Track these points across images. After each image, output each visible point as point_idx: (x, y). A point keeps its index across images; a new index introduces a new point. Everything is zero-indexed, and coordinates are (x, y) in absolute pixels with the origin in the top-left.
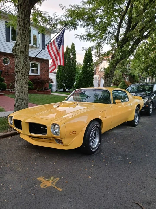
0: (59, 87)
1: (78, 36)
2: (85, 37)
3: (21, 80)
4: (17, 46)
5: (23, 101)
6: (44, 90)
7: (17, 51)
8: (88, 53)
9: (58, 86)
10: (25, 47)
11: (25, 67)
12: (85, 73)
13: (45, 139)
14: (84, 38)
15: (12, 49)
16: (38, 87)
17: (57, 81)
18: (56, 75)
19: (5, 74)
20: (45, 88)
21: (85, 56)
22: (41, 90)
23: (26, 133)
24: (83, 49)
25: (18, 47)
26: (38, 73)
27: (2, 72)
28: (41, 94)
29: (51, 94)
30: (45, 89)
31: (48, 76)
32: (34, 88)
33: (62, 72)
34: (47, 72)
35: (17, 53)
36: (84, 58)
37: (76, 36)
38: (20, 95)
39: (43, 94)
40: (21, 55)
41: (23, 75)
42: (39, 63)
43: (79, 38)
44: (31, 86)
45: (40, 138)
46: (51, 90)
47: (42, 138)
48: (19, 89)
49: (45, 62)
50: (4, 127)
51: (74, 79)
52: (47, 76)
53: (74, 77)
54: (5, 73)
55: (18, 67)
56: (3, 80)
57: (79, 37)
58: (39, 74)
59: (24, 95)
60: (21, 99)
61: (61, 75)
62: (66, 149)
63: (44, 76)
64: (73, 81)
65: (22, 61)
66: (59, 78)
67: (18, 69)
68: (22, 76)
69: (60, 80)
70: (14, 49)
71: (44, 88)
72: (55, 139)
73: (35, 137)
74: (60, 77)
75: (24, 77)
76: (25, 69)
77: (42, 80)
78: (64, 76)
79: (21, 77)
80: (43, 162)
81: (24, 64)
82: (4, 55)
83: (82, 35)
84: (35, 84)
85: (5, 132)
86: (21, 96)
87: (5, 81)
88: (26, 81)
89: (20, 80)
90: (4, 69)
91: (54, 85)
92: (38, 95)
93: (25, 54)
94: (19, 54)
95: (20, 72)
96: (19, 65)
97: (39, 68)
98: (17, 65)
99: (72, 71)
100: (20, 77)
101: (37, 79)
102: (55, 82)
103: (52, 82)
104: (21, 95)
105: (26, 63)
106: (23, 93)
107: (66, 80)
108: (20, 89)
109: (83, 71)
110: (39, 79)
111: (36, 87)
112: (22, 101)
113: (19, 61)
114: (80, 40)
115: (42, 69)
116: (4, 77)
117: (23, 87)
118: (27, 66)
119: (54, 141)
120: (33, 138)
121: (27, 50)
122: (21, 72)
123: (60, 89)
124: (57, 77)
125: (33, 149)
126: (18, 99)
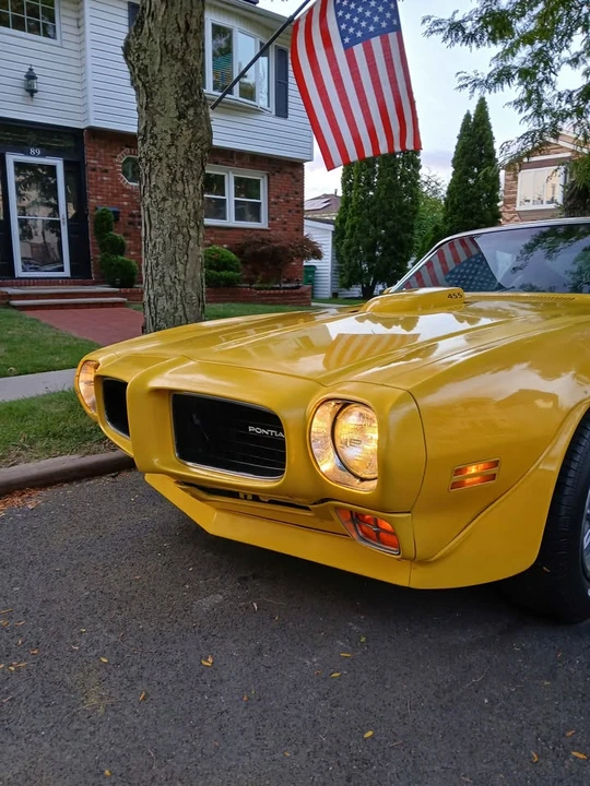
0: (345, 280)
1: (437, 23)
2: (469, 26)
3: (169, 203)
4: (143, 23)
5: (180, 307)
6: (285, 288)
7: (145, 50)
8: (476, 124)
9: (341, 276)
10: (182, 24)
11: (187, 133)
12: (462, 212)
13: (271, 502)
14: (467, 32)
15: (122, 44)
16: (260, 277)
17: (337, 256)
18: (331, 227)
19: (130, 223)
20: (289, 281)
21: (460, 137)
22: (273, 288)
23: (156, 461)
24: (461, 79)
25: (152, 25)
26: (258, 220)
27: (118, 212)
28: (272, 304)
29: (310, 305)
30: (288, 285)
31: (300, 229)
32: (245, 281)
33: (359, 215)
34: (298, 212)
35: (147, 62)
36: (457, 147)
37: (428, 24)
38: (163, 277)
39: (279, 304)
40: (166, 71)
41: (179, 175)
42: (266, 177)
43: (442, 35)
44: (232, 270)
45: (246, 498)
46: (313, 289)
47: (256, 498)
48: (159, 248)
49: (289, 170)
50: (88, 429)
51: (411, 241)
52: (297, 230)
53: (409, 236)
54: (131, 219)
55: (154, 136)
56: (123, 244)
57: (441, 30)
58: (263, 224)
59: (182, 277)
60: (171, 298)
61: (353, 227)
62: (413, 586)
63: (285, 229)
64: (403, 252)
65: (171, 103)
66: (346, 241)
67: (154, 145)
68: (173, 180)
69: (348, 247)
70: (131, 40)
71: (286, 283)
72: (337, 508)
73: (209, 486)
74: (351, 236)
75: (180, 187)
76: (183, 142)
77: (276, 245)
78: (364, 230)
79: (168, 187)
80: (260, 650)
81: (179, 118)
82: (127, 146)
83: (458, 18)
84: (249, 267)
85: (88, 454)
86: (168, 281)
87: (132, 253)
88: (190, 206)
89: (164, 199)
90: (126, 203)
91: (325, 265)
92: (258, 306)
93: (184, 62)
94: (153, 64)
95: (160, 159)
96: (154, 125)
97: (263, 200)
98: (149, 128)
99: (402, 209)
100: (163, 187)
101: (255, 242)
102: (330, 257)
103: (318, 255)
104: (167, 279)
105: (191, 112)
106: (180, 267)
107: (373, 248)
108: (164, 250)
109: (452, 203)
110: (263, 244)
111: (253, 276)
112: (176, 309)
113: (156, 100)
114: (450, 40)
115: (275, 203)
116: (126, 235)
117: (180, 237)
118: (194, 127)
119: (332, 519)
120: (204, 496)
121: (193, 44)
122: (165, 161)
123: (348, 286)
124: (338, 236)
125: (210, 554)
126: (158, 296)
